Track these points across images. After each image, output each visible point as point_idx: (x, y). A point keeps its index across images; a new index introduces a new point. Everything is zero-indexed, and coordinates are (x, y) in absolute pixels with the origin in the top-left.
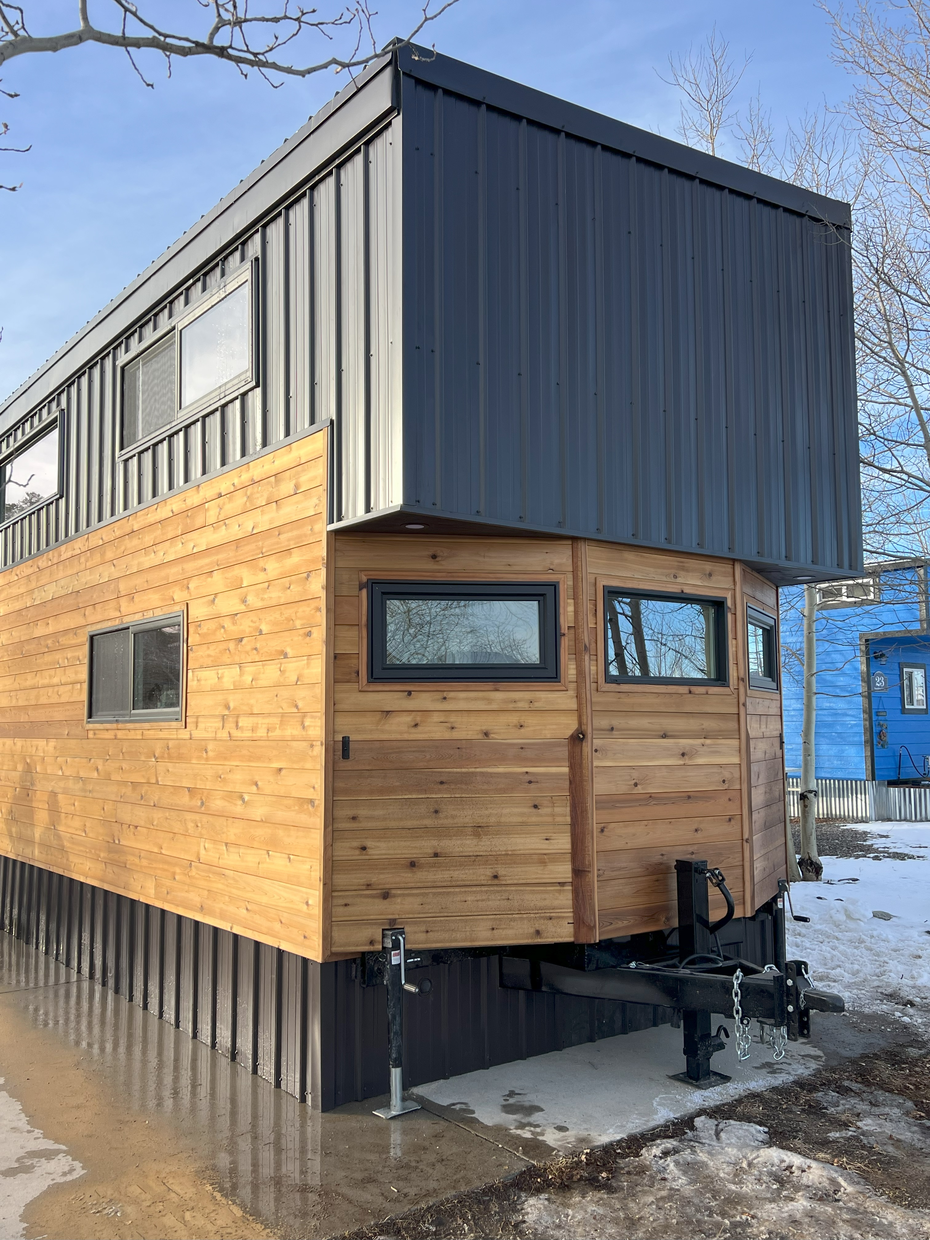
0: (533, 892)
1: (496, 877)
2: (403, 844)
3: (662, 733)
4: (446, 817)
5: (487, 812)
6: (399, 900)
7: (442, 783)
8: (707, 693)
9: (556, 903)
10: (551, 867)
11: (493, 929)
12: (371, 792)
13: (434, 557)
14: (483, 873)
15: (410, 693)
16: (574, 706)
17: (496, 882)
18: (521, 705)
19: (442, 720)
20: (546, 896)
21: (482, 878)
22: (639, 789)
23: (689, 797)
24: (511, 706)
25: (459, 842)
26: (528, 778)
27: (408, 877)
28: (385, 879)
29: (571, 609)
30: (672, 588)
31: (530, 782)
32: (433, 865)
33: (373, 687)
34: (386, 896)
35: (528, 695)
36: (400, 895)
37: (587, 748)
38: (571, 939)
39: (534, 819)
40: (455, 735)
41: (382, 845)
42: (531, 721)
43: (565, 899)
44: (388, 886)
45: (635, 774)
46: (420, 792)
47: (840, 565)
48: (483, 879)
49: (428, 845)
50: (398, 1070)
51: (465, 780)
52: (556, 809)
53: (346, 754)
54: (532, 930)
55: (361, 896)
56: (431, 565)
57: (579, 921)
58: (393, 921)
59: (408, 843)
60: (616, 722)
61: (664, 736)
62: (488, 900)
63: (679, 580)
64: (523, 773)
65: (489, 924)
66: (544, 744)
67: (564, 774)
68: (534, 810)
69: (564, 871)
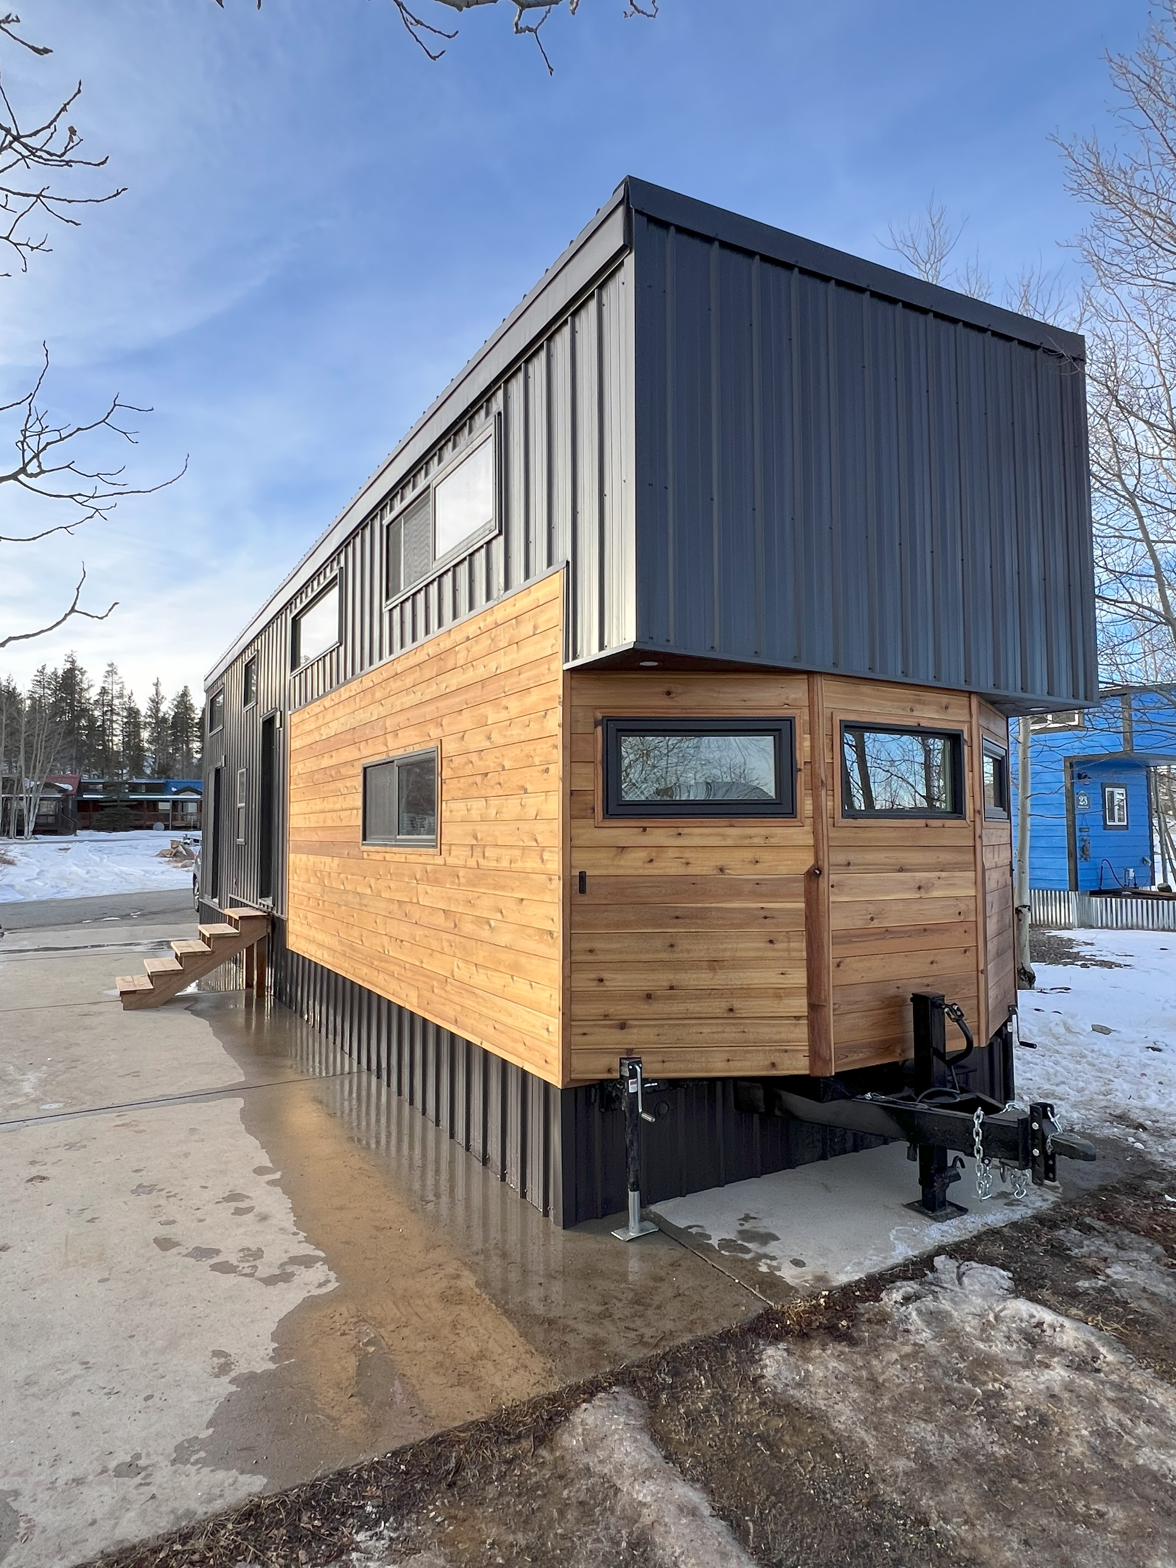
0: (769, 1025)
1: (731, 1010)
2: (638, 976)
3: (898, 867)
4: (682, 951)
5: (722, 947)
6: (635, 1031)
7: (677, 918)
8: (944, 827)
9: (792, 1036)
10: (786, 1001)
11: (728, 1060)
12: (608, 926)
13: (669, 693)
14: (718, 1006)
15: (645, 829)
16: (811, 842)
17: (731, 1015)
18: (757, 841)
19: (677, 855)
20: (782, 1029)
21: (718, 1011)
22: (876, 923)
23: (925, 930)
24: (747, 842)
25: (694, 976)
26: (764, 913)
27: (644, 1008)
28: (623, 1010)
29: (807, 744)
30: (910, 722)
31: (765, 918)
32: (670, 998)
33: (608, 823)
34: (623, 1026)
35: (763, 831)
36: (637, 1026)
37: (823, 884)
38: (807, 1072)
39: (770, 954)
40: (690, 870)
41: (618, 977)
42: (766, 856)
43: (802, 1032)
44: (625, 1017)
45: (871, 908)
46: (656, 927)
47: (1075, 696)
48: (719, 1012)
49: (664, 978)
50: (637, 1193)
51: (700, 915)
52: (792, 944)
53: (582, 890)
54: (768, 1062)
55: (599, 1026)
56: (666, 702)
57: (814, 1054)
58: (630, 1051)
59: (644, 976)
60: (853, 857)
61: (901, 870)
62: (724, 1032)
63: (915, 713)
64: (757, 909)
65: (726, 1056)
66: (780, 879)
67: (800, 910)
68: (769, 945)
69: (800, 1005)
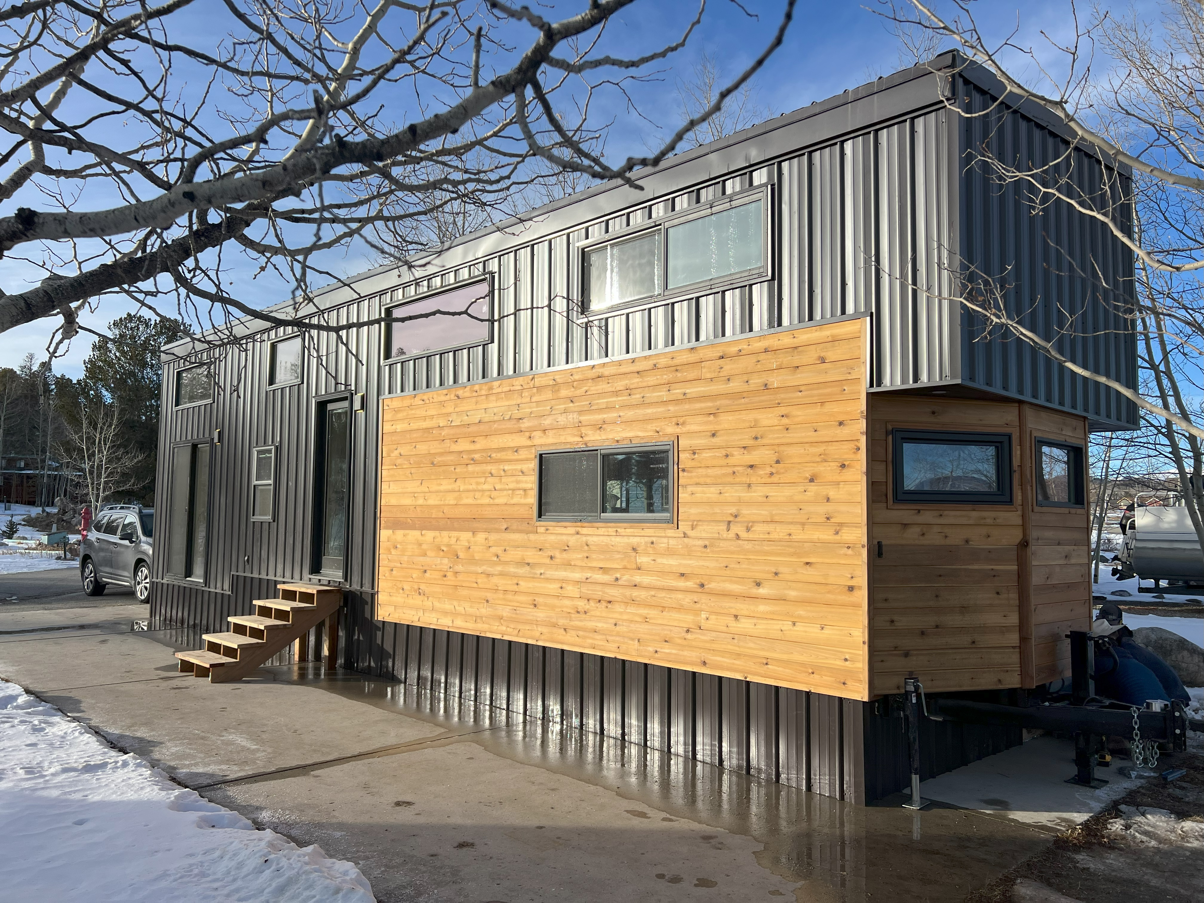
0: (996, 653)
1: (974, 642)
2: (916, 618)
3: (1058, 542)
4: (943, 600)
5: (968, 597)
6: (915, 658)
7: (940, 576)
9: (1010, 661)
10: (1006, 635)
11: (972, 679)
12: (896, 582)
13: (934, 413)
14: (966, 640)
15: (919, 511)
16: (1021, 523)
17: (974, 646)
18: (989, 521)
19: (939, 531)
20: (1005, 656)
21: (966, 643)
22: (1049, 581)
23: (1068, 587)
24: (982, 522)
25: (951, 618)
26: (993, 573)
27: (920, 642)
28: (906, 643)
29: (1019, 452)
31: (994, 576)
32: (935, 634)
33: (897, 506)
34: (906, 655)
35: (993, 514)
36: (915, 655)
37: (1027, 552)
38: (1019, 686)
39: (997, 602)
40: (948, 542)
41: (904, 619)
42: (994, 532)
43: (1015, 658)
44: (908, 648)
45: (1047, 570)
46: (926, 582)
49: (932, 620)
50: (917, 775)
51: (955, 574)
52: (1010, 595)
53: (880, 554)
54: (996, 680)
55: (891, 655)
56: (932, 419)
57: (1024, 673)
58: (911, 673)
59: (920, 618)
60: (1040, 534)
61: (1059, 544)
62: (970, 658)
63: (1064, 432)
64: (990, 569)
65: (971, 676)
66: (1003, 549)
67: (1014, 570)
68: (996, 595)
69: (1014, 638)
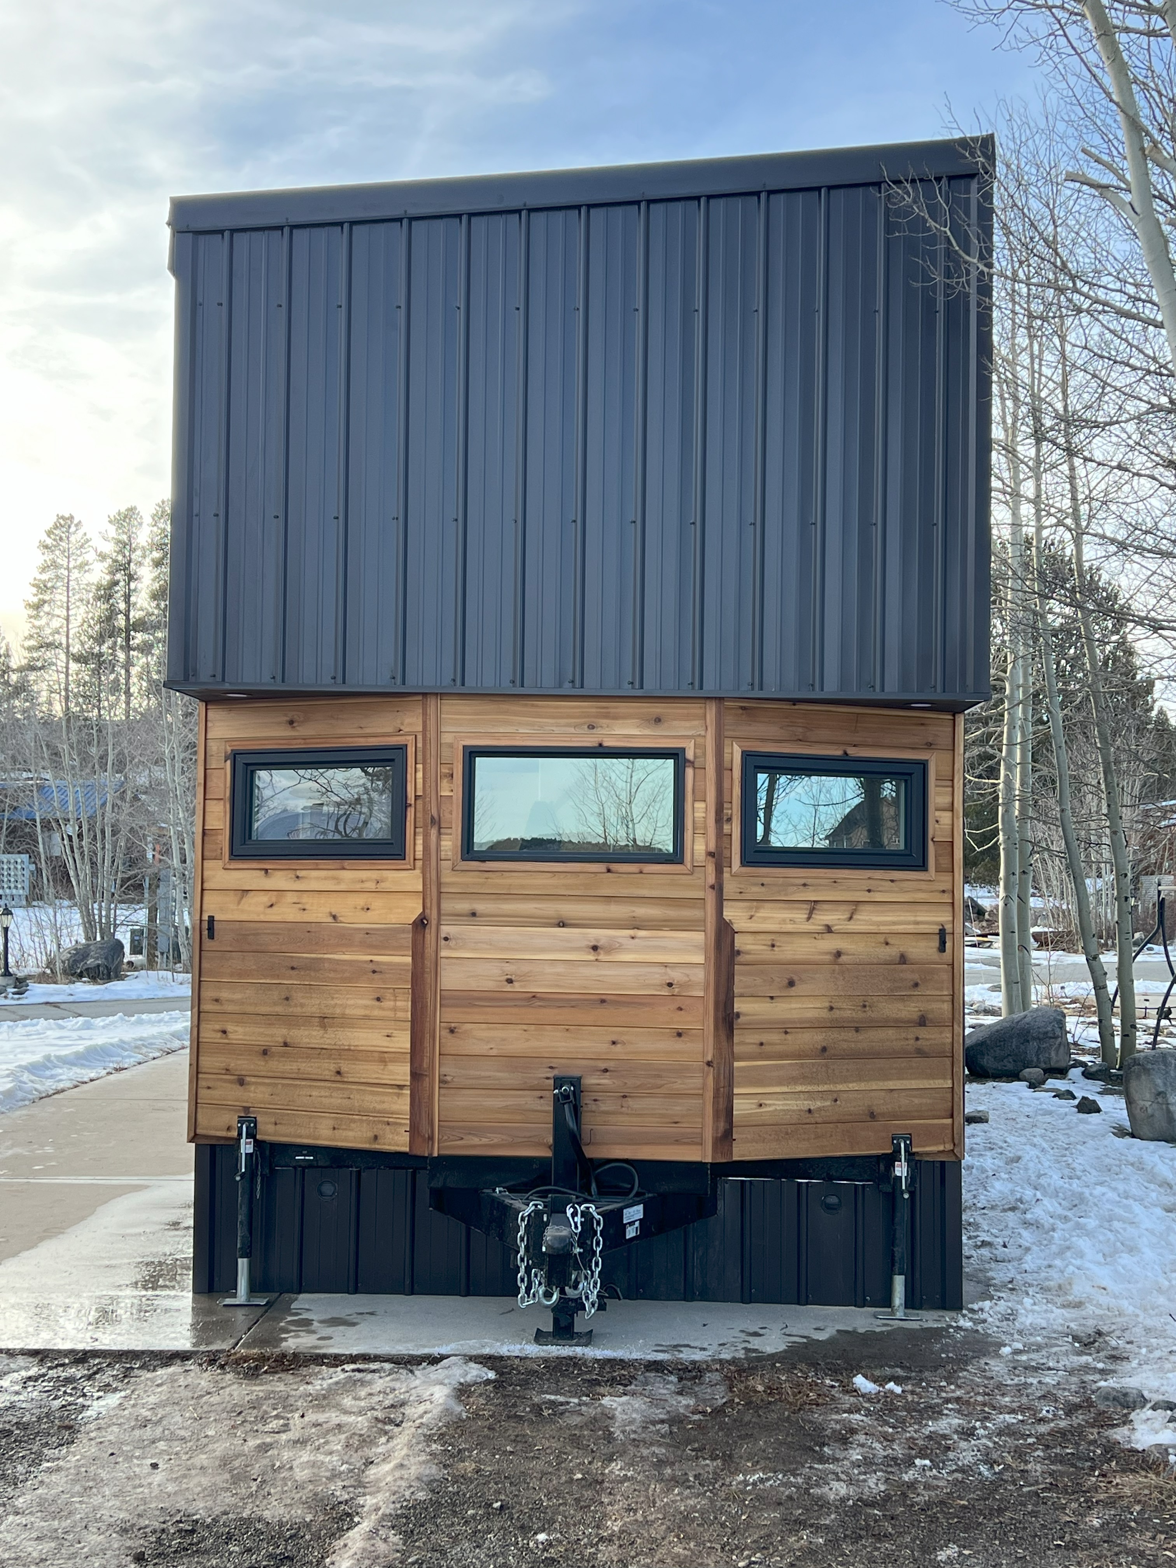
0: (373, 1093)
1: (339, 1073)
2: (257, 1030)
3: (556, 921)
4: (296, 1006)
5: (332, 1002)
6: (252, 1088)
7: (293, 968)
8: (641, 872)
9: (395, 1107)
10: (391, 1067)
11: (334, 1129)
12: (232, 975)
13: (291, 722)
14: (327, 1067)
15: (267, 871)
16: (420, 888)
17: (338, 1078)
18: (369, 885)
19: (295, 900)
20: (386, 1099)
21: (327, 1072)
22: (517, 987)
23: (603, 1001)
24: (358, 887)
25: (306, 1033)
26: (371, 967)
27: (260, 1065)
28: (242, 1064)
29: (420, 775)
30: (588, 741)
31: (374, 972)
32: (283, 1055)
33: (234, 865)
34: (241, 1082)
35: (374, 875)
36: (254, 1083)
37: (430, 936)
38: (407, 1149)
39: (376, 1013)
40: (306, 917)
41: (240, 1029)
42: (377, 903)
43: (402, 1104)
44: (243, 1073)
45: (510, 968)
46: (273, 977)
48: (328, 1074)
49: (279, 1033)
50: (245, 1260)
51: (313, 966)
52: (399, 1004)
53: (211, 936)
54: (370, 1134)
55: (219, 1080)
56: (288, 732)
57: (415, 1130)
58: (247, 1109)
59: (262, 1030)
60: (480, 907)
61: (562, 924)
62: (331, 1096)
63: (597, 731)
64: (366, 962)
65: (331, 1123)
66: (388, 929)
67: (406, 965)
68: (377, 1003)
69: (402, 1072)
